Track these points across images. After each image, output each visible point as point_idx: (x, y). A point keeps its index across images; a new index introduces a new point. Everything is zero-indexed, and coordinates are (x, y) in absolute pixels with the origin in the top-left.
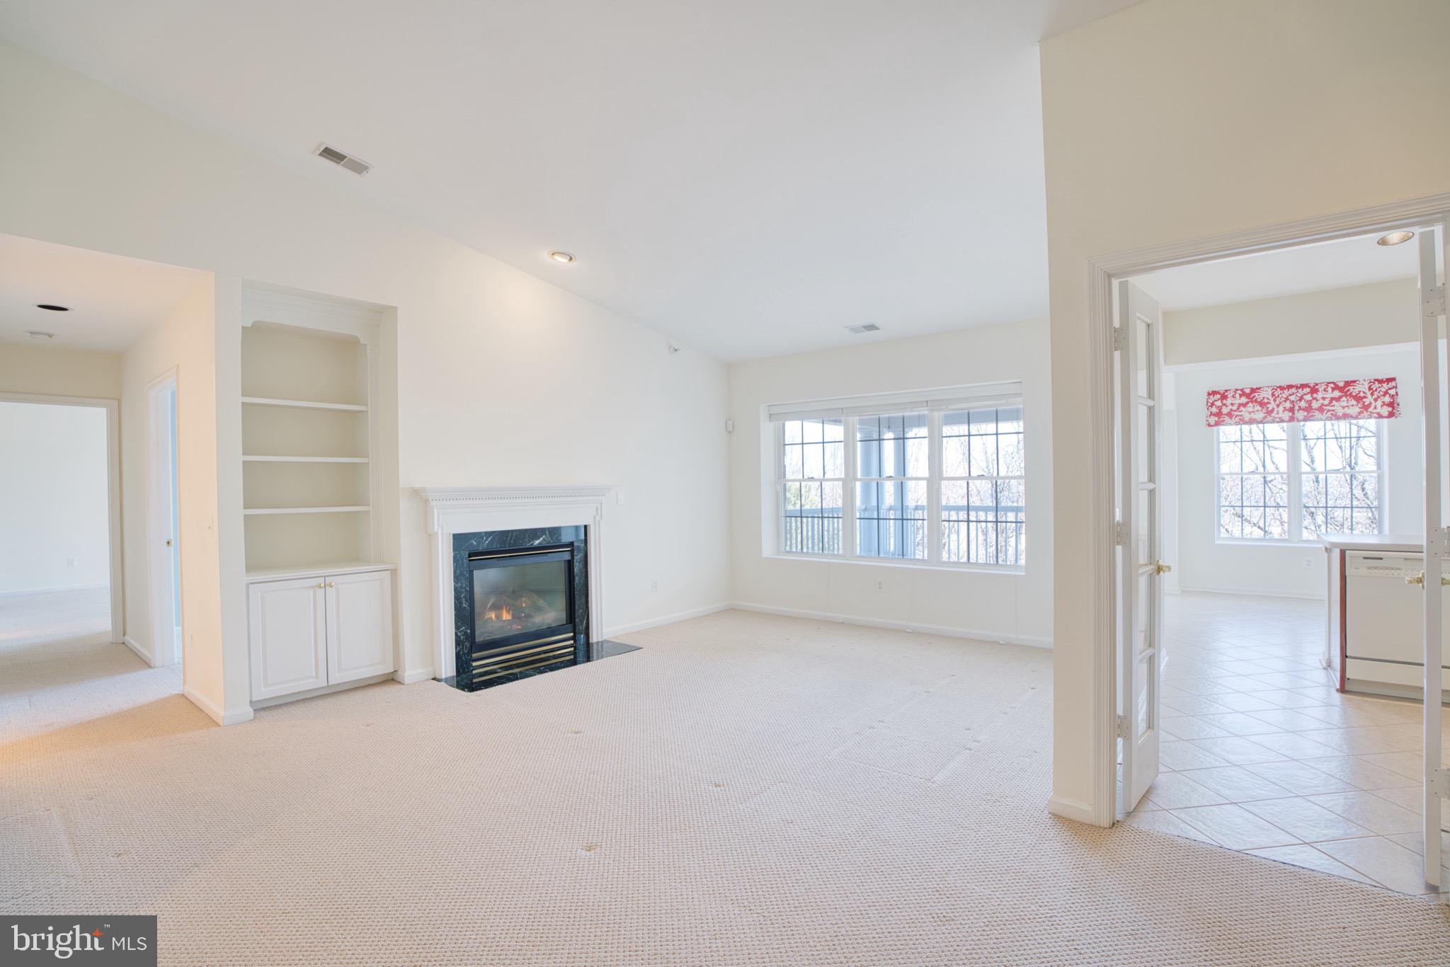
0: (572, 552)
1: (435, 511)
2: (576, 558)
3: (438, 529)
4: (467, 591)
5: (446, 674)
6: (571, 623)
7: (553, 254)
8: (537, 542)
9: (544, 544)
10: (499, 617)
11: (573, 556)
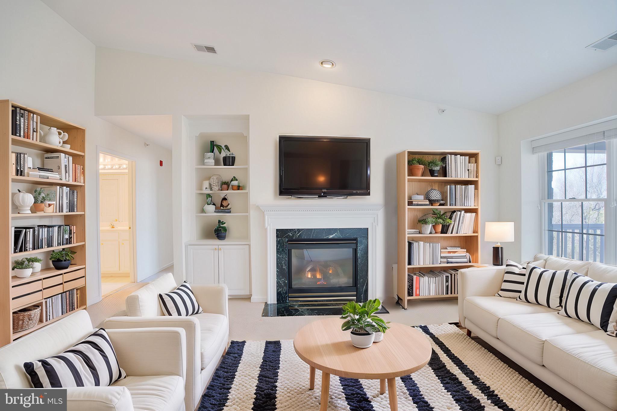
0: (357, 243)
1: (266, 216)
2: (359, 248)
3: (268, 226)
4: (286, 260)
5: (271, 301)
6: (356, 286)
7: (322, 63)
8: (331, 237)
9: (336, 237)
10: (314, 276)
11: (357, 246)
